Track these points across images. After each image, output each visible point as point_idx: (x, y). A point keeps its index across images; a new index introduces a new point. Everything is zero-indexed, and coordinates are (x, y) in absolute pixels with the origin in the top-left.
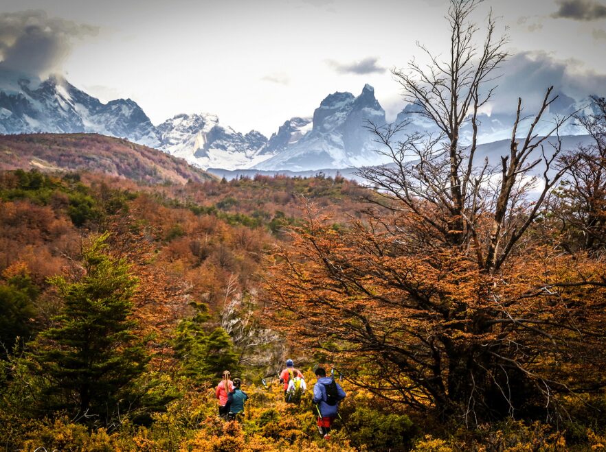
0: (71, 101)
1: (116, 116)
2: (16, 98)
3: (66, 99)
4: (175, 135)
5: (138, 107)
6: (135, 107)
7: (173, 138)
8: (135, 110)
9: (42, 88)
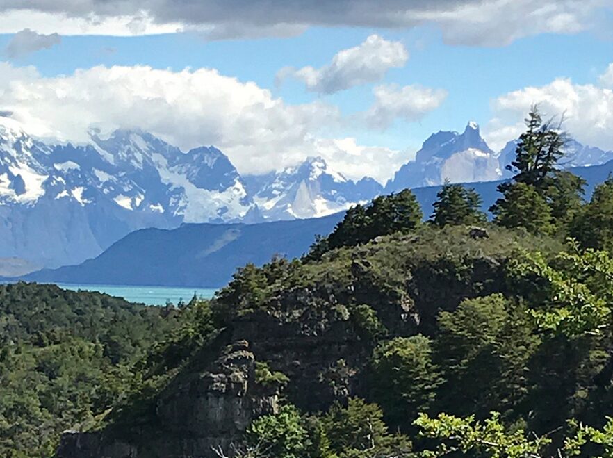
0: (147, 151)
1: (198, 167)
2: (85, 150)
3: (141, 148)
4: (277, 185)
5: (223, 155)
6: (218, 156)
7: (275, 188)
8: (219, 158)
9: (113, 137)
